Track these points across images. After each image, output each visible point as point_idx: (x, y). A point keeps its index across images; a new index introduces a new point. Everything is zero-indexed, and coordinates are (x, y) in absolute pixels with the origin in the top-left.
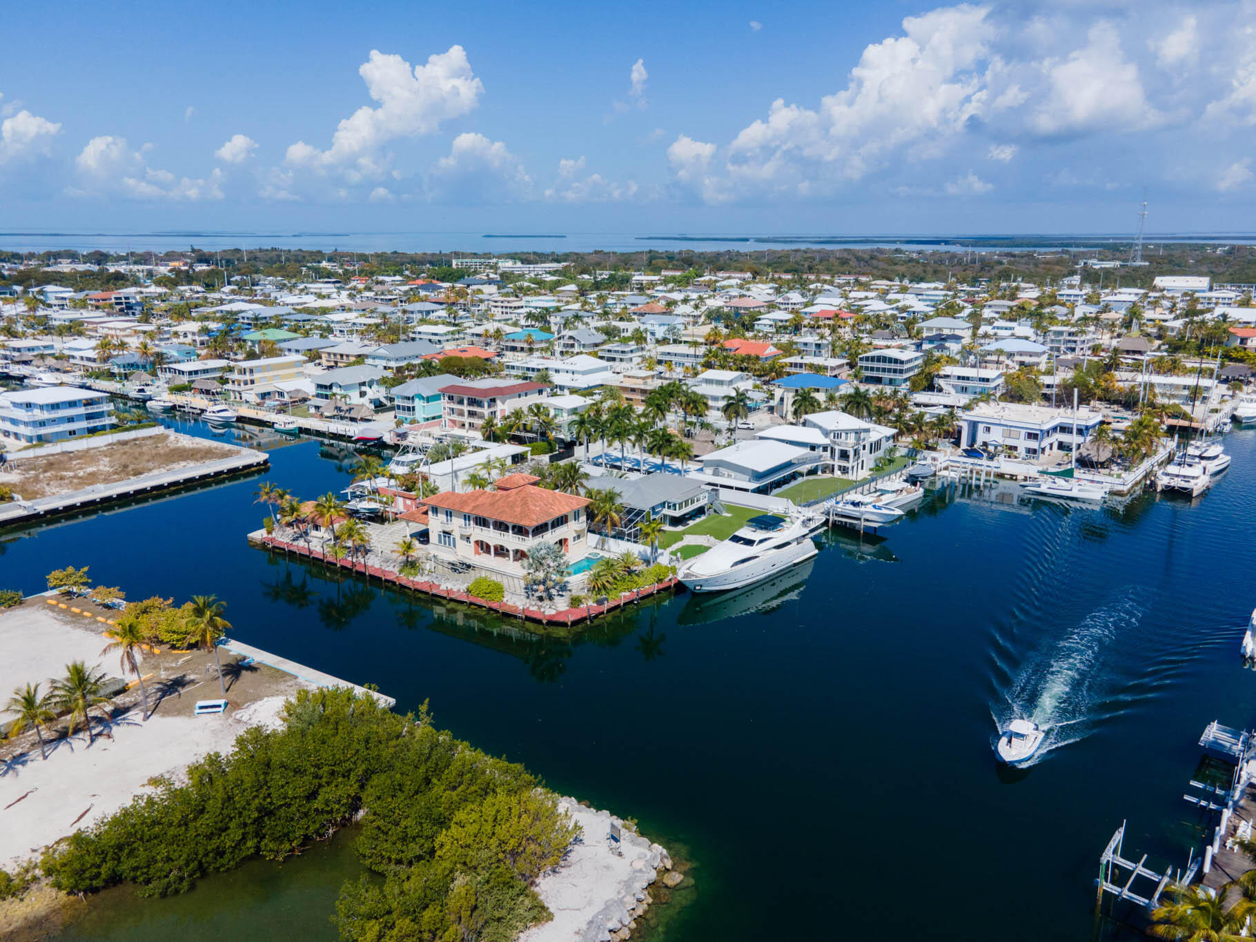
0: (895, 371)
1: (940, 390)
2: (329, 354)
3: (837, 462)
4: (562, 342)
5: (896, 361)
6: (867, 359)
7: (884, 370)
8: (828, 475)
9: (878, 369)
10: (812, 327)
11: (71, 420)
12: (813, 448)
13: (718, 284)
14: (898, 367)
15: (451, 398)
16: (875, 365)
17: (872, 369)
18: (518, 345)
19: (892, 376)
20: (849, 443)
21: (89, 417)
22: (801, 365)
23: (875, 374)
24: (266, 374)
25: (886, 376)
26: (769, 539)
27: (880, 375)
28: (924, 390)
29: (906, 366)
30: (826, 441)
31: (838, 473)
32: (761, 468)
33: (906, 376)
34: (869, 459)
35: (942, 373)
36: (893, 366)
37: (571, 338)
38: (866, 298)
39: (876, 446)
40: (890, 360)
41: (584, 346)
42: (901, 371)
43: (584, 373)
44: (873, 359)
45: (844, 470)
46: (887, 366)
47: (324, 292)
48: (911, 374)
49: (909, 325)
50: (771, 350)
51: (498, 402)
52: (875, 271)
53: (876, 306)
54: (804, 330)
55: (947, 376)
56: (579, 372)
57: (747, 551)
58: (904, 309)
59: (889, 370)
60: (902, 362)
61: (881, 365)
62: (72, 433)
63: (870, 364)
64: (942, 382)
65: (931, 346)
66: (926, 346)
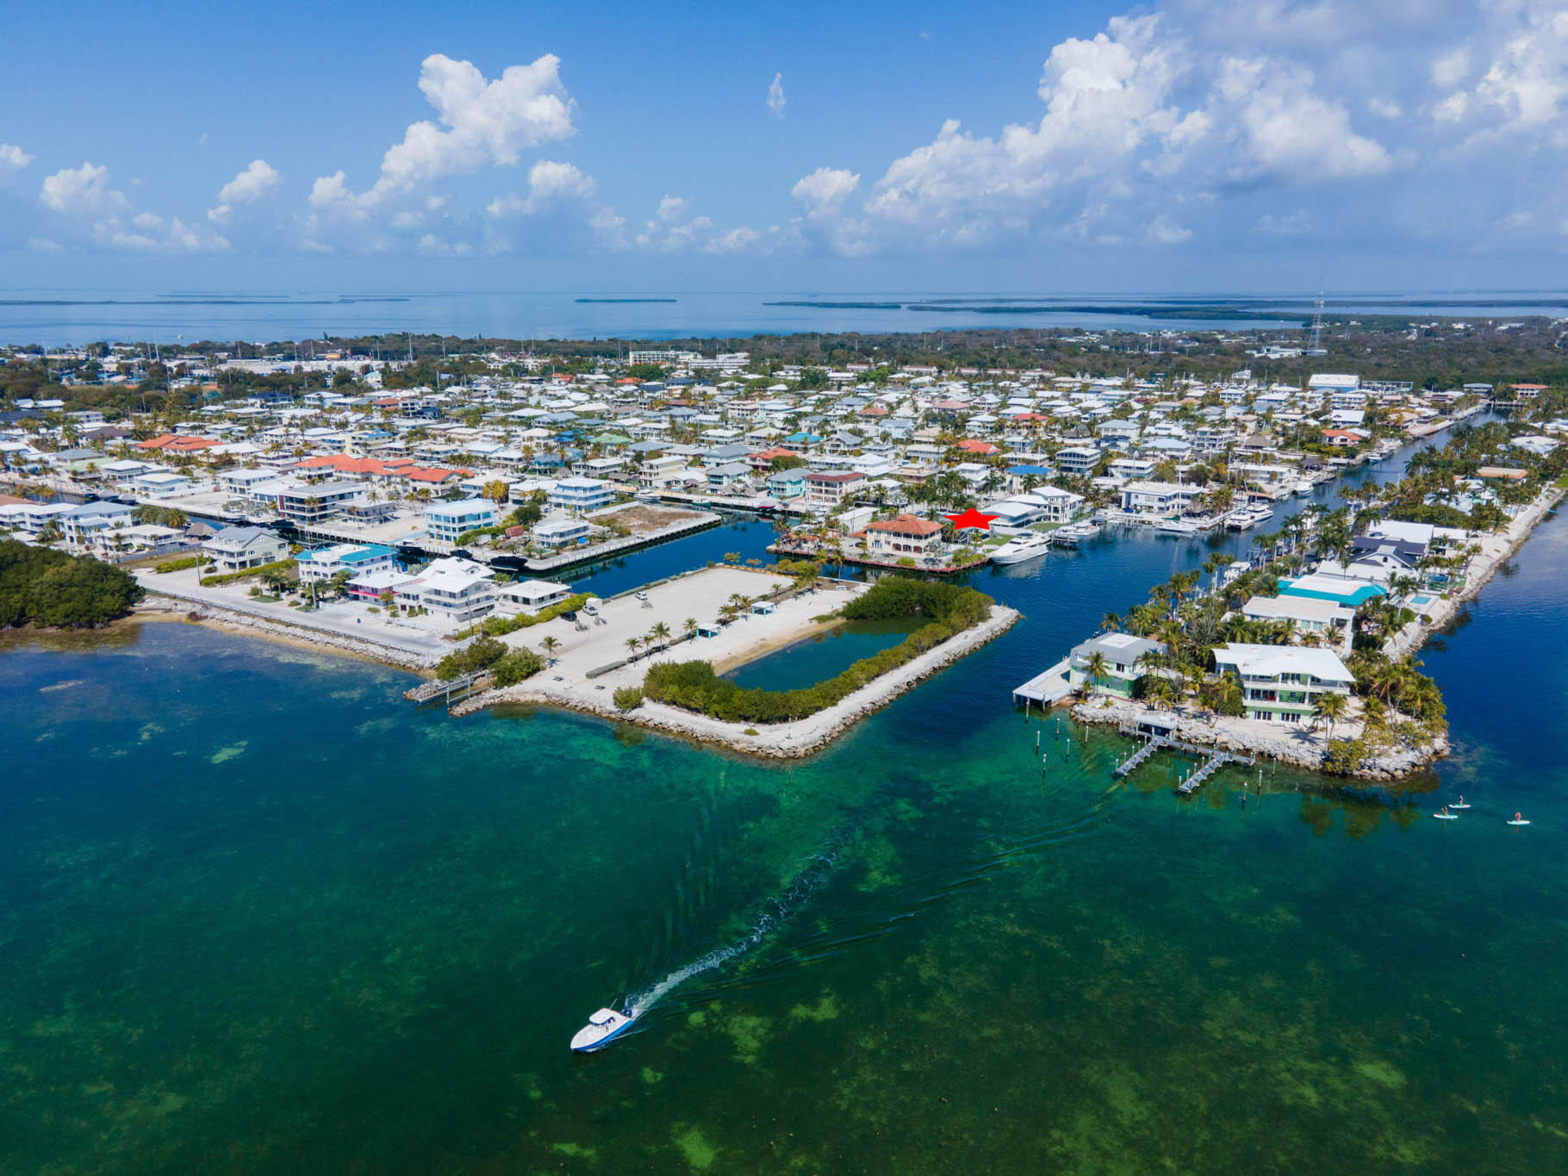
0: (1082, 463)
1: (1112, 475)
3: (1052, 514)
4: (830, 443)
5: (1082, 456)
6: (1062, 455)
7: (1074, 462)
8: (1047, 522)
9: (1070, 462)
10: (1014, 428)
12: (1039, 506)
14: (1084, 460)
15: (813, 482)
16: (1068, 459)
17: (1066, 462)
18: (794, 445)
19: (1080, 466)
20: (1059, 503)
22: (1016, 459)
23: (1067, 465)
25: (1075, 466)
27: (1071, 466)
28: (1101, 475)
29: (1089, 460)
30: (1046, 503)
31: (1053, 520)
32: (1015, 515)
33: (1089, 466)
34: (1069, 513)
35: (1113, 464)
36: (1080, 460)
37: (838, 440)
38: (1053, 398)
39: (1073, 505)
40: (1078, 456)
41: (848, 446)
42: (1086, 463)
43: (873, 466)
44: (1066, 455)
45: (1056, 518)
46: (1076, 459)
47: (559, 394)
48: (1092, 465)
49: (1090, 426)
50: (993, 448)
51: (844, 484)
52: (1057, 366)
53: (1065, 409)
54: (1006, 430)
55: (1116, 466)
56: (869, 466)
57: (1019, 547)
58: (1085, 411)
59: (1078, 463)
60: (1086, 457)
61: (1072, 459)
63: (1064, 459)
64: (1113, 470)
65: (1107, 444)
66: (1103, 445)
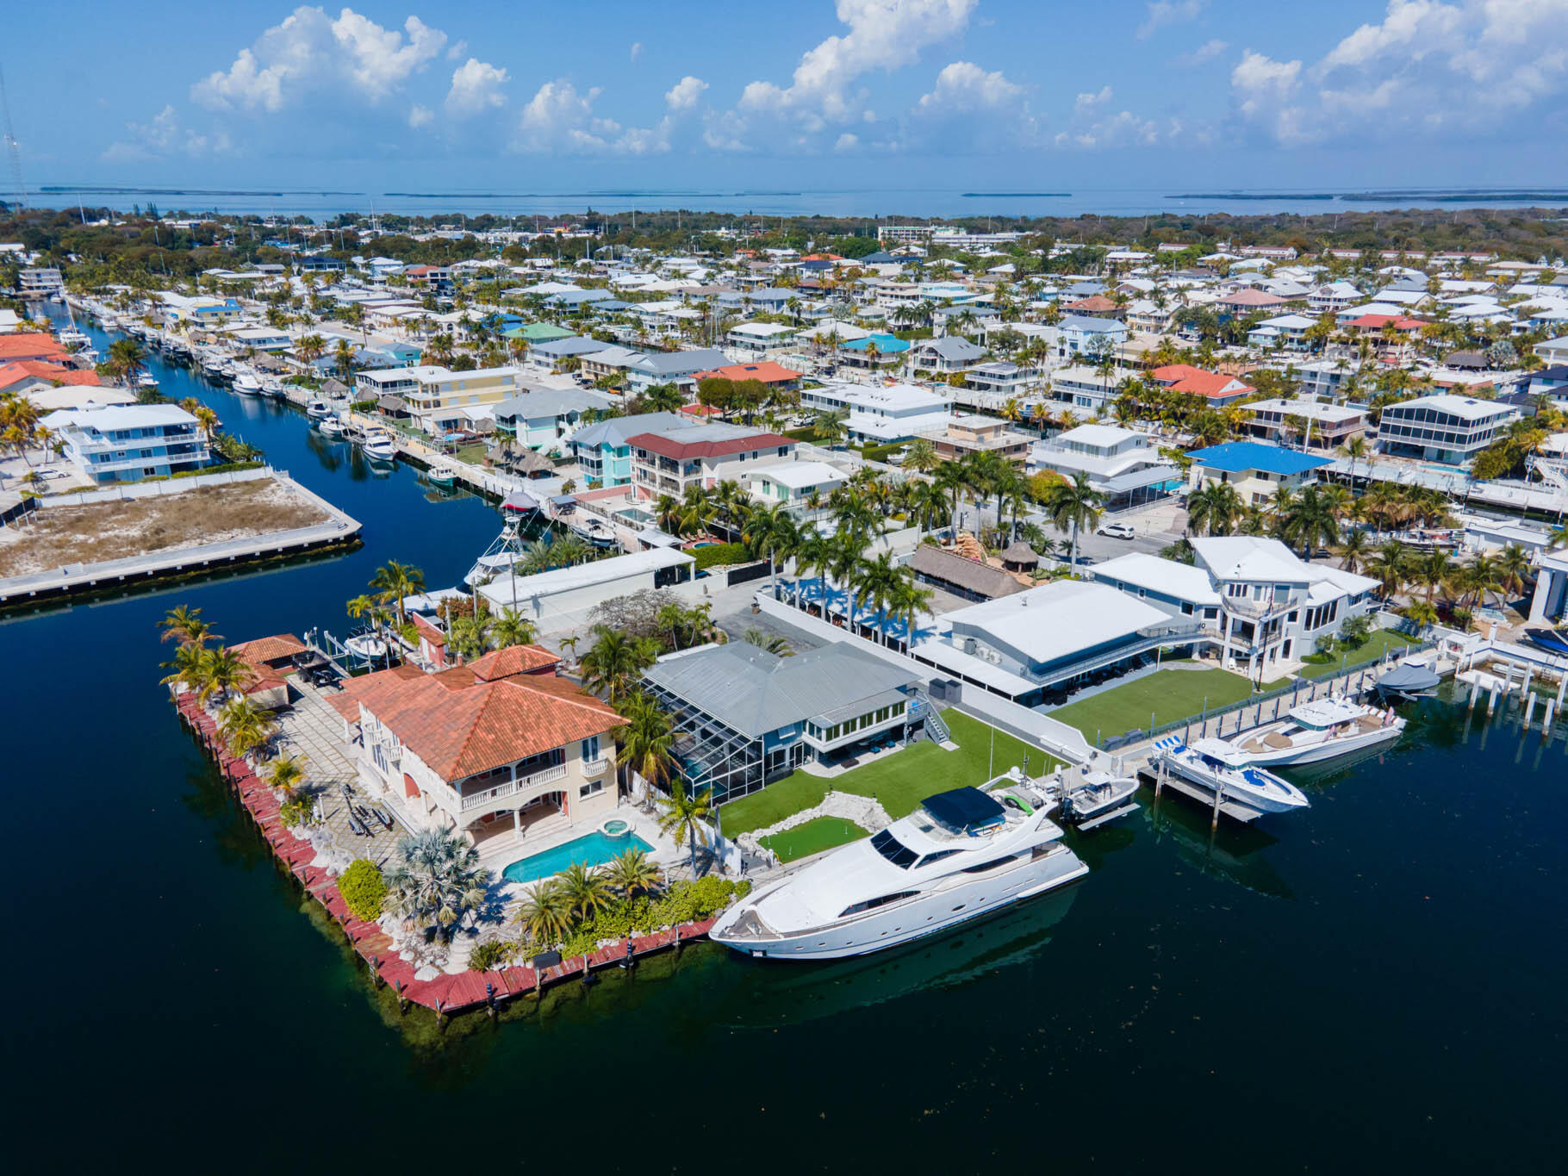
0: (1450, 438)
1: (1537, 478)
2: (589, 362)
3: (1229, 642)
4: (919, 356)
5: (1454, 420)
6: (1399, 413)
7: (1428, 435)
8: (1213, 663)
9: (1417, 433)
10: (1344, 343)
11: (146, 453)
12: (1188, 608)
13: (1232, 266)
14: (1457, 430)
15: (642, 454)
16: (1413, 424)
17: (1406, 431)
18: (862, 358)
19: (1443, 445)
20: (1257, 607)
21: (173, 450)
22: (1277, 417)
23: (1410, 440)
24: (456, 394)
25: (1432, 445)
26: (953, 852)
27: (1420, 442)
28: (1503, 476)
29: (1472, 431)
30: (1215, 599)
31: (1229, 663)
32: (1043, 657)
33: (1469, 448)
34: (1303, 640)
35: (1542, 447)
36: (1447, 429)
37: (931, 350)
38: (1471, 292)
39: (1325, 613)
40: (1443, 418)
41: (949, 364)
42: (1462, 439)
43: (898, 415)
44: (1409, 414)
45: (1242, 659)
46: (1435, 427)
48: (1486, 443)
49: (1522, 345)
50: (1234, 386)
51: (704, 466)
52: (1507, 246)
53: (1482, 307)
54: (1329, 346)
55: (1552, 454)
58: (1525, 314)
59: (1439, 436)
60: (1465, 423)
61: (1424, 426)
62: (150, 471)
63: (1402, 423)
64: (1542, 464)
65: (1547, 388)
66: (1536, 389)
